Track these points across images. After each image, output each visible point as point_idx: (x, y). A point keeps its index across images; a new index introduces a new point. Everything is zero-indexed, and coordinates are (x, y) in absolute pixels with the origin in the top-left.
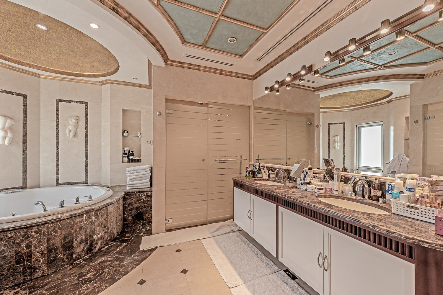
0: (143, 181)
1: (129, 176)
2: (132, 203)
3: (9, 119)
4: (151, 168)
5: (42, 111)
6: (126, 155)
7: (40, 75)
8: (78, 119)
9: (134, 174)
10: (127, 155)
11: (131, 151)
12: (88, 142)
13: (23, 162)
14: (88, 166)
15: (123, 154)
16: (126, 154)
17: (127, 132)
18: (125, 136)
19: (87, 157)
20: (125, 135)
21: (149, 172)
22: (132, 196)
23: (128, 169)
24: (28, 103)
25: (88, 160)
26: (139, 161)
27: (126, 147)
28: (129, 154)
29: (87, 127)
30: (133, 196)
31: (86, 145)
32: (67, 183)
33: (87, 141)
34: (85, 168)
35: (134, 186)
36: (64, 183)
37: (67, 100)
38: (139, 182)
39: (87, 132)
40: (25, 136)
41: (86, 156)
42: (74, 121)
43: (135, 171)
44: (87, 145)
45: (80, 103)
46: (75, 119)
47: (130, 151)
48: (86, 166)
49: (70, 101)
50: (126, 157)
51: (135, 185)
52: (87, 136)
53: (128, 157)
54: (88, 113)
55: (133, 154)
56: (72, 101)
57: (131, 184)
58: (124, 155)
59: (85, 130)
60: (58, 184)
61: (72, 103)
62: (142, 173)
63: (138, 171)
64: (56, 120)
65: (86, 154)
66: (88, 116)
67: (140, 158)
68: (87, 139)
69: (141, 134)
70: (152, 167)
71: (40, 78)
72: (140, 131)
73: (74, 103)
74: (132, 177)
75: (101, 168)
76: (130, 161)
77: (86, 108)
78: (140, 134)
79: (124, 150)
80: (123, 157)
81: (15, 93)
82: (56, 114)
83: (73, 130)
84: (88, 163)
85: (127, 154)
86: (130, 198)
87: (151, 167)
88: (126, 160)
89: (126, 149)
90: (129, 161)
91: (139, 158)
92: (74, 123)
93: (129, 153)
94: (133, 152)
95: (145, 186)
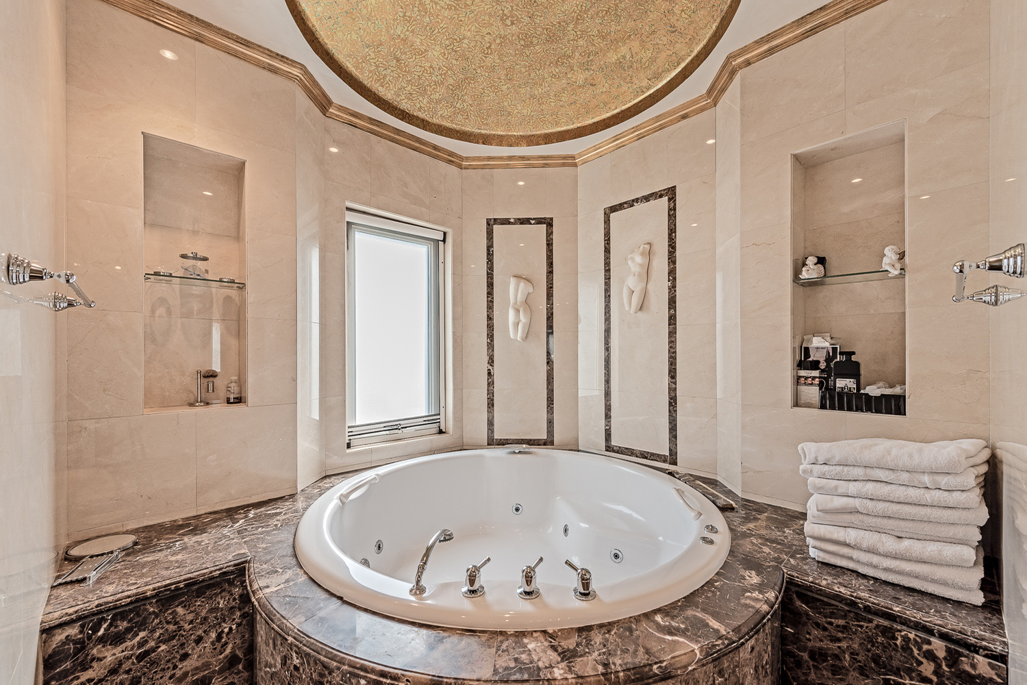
0: (916, 548)
1: (821, 490)
2: (836, 657)
3: (523, 280)
4: (984, 469)
5: (580, 252)
6: (816, 373)
7: (573, 157)
8: (649, 254)
9: (853, 488)
10: (822, 371)
11: (841, 353)
12: (675, 324)
13: (547, 380)
14: (676, 404)
15: (801, 365)
16: (815, 365)
17: (821, 261)
18: (812, 284)
19: (673, 374)
20: (805, 275)
21: (975, 497)
22: (832, 615)
23: (810, 449)
24: (555, 237)
25: (675, 383)
26: (894, 405)
27: (815, 333)
28: (828, 366)
29: (672, 273)
30: (841, 622)
31: (670, 333)
32: (627, 448)
33: (672, 320)
34: (670, 411)
35: (851, 558)
36: (620, 447)
37: (625, 203)
38: (889, 544)
39: (673, 288)
40: (550, 318)
41: (670, 371)
42: (639, 259)
43: (858, 472)
44: (672, 333)
45: (656, 199)
46: (642, 254)
47: (834, 350)
48: (670, 403)
49: (631, 204)
50: (814, 378)
51: (855, 554)
52: (672, 302)
53: (827, 379)
54: (675, 225)
55: (850, 368)
56: (637, 200)
57: (828, 536)
58: (803, 373)
59: (667, 284)
60: (609, 447)
61: (637, 206)
62: (913, 493)
63: (881, 475)
64: (605, 267)
65: (671, 364)
66: (675, 232)
67: (897, 390)
68: (672, 312)
69: (902, 256)
70: (994, 463)
71: (575, 165)
72: (899, 238)
73: (642, 205)
74: (839, 502)
75: (715, 416)
76: (832, 398)
77: (670, 209)
78: (895, 257)
79: (807, 350)
80: (799, 378)
81: (534, 219)
82: (605, 251)
83: (638, 288)
84: (676, 396)
85: (823, 365)
86: (822, 620)
87: (986, 455)
88: (812, 393)
89: (817, 342)
90: (832, 400)
91: (888, 391)
92: (640, 265)
93: (829, 360)
94: (854, 358)
95: (933, 581)
